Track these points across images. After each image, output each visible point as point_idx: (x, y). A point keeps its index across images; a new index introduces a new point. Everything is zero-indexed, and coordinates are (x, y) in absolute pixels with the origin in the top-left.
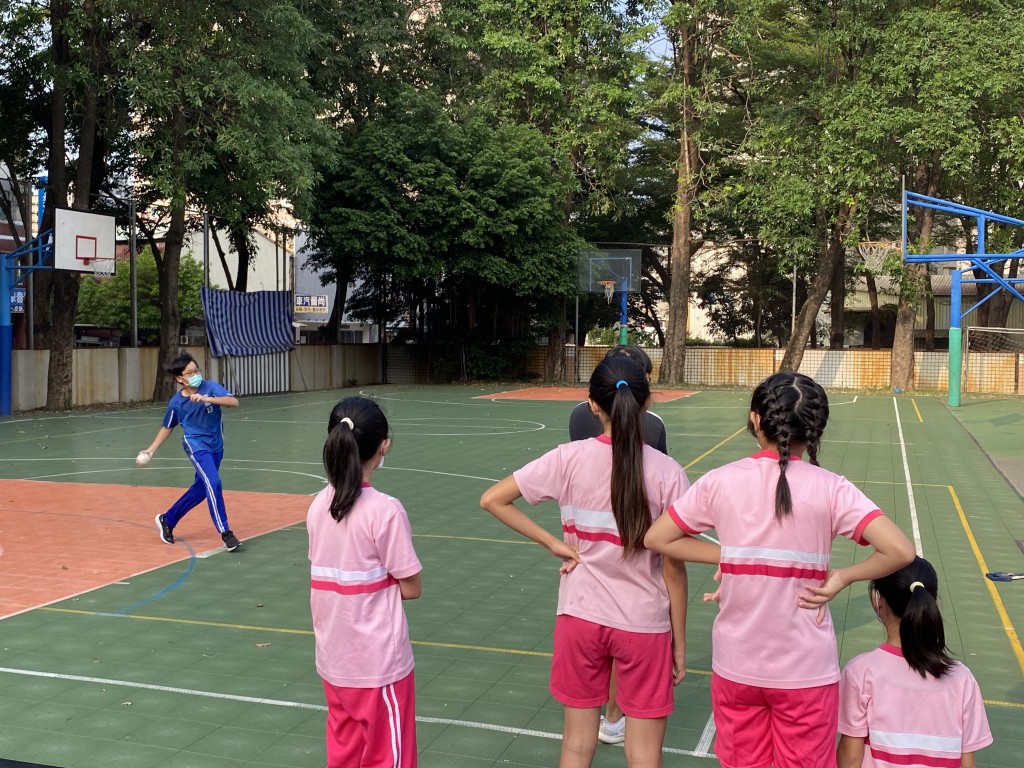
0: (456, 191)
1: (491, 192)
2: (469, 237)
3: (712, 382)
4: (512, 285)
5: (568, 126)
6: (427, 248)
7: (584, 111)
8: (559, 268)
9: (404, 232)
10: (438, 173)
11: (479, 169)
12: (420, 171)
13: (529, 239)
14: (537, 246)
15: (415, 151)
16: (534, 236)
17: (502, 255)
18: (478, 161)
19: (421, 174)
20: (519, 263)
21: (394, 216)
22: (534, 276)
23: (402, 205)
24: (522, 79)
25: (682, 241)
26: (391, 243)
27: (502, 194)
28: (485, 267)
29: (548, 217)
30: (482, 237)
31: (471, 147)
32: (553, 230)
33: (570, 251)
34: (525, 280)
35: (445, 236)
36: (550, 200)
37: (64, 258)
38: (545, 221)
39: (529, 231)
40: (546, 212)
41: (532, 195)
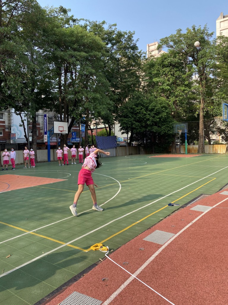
0: (145, 113)
1: (153, 112)
2: (148, 123)
3: (211, 152)
4: (160, 132)
5: (173, 97)
6: (140, 125)
7: (176, 93)
8: (170, 128)
9: (134, 122)
10: (142, 109)
11: (150, 108)
13: (162, 122)
14: (165, 123)
15: (137, 105)
16: (165, 121)
17: (157, 126)
18: (150, 106)
19: (138, 110)
20: (161, 127)
21: (133, 119)
22: (164, 130)
24: (161, 87)
25: (201, 120)
26: (132, 125)
27: (155, 112)
28: (153, 129)
29: (166, 117)
30: (151, 122)
31: (149, 103)
32: (168, 120)
33: (172, 124)
34: (162, 131)
35: (144, 122)
36: (166, 113)
37: (56, 131)
38: (165, 118)
39: (162, 120)
40: (165, 115)
41: (162, 112)
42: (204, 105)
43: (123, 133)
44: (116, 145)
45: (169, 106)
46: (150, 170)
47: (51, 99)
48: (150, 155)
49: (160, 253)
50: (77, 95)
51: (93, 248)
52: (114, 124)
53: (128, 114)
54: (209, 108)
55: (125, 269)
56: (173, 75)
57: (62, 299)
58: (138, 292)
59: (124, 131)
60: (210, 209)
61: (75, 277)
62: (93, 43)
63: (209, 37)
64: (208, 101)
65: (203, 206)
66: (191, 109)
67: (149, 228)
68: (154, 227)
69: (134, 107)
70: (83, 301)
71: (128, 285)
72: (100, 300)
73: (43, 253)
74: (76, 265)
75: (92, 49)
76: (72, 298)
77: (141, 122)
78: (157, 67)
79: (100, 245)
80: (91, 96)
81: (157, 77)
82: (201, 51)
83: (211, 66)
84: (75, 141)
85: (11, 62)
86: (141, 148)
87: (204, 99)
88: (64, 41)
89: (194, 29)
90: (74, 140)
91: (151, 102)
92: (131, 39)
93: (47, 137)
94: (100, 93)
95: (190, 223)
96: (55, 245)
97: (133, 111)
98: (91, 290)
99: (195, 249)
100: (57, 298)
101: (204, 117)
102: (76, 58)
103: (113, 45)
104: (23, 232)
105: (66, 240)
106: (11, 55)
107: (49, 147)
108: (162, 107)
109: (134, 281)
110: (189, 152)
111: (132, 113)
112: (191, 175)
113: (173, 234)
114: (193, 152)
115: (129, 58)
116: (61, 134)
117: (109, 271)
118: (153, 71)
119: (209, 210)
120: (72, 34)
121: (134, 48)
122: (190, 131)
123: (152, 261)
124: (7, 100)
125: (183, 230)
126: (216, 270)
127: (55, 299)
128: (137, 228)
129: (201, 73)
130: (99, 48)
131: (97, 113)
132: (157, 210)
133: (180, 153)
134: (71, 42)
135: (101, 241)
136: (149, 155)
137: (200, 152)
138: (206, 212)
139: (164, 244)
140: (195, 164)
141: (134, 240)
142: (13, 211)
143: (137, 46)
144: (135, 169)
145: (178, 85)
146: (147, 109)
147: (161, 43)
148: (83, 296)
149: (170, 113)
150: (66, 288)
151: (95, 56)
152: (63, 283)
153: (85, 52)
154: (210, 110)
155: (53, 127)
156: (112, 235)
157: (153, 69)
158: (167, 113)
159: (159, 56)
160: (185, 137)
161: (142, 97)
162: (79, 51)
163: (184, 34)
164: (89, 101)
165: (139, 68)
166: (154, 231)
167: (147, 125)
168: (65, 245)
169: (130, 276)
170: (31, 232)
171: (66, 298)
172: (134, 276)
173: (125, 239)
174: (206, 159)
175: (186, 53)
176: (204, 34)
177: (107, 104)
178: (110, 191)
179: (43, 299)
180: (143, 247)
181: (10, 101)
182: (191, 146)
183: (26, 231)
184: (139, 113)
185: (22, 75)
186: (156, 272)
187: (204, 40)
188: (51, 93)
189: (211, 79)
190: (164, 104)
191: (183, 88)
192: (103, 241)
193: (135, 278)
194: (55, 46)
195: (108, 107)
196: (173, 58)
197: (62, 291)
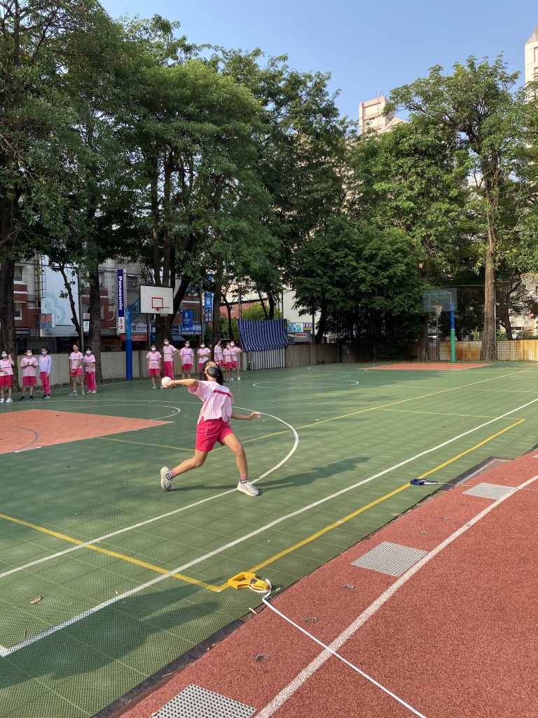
0: (355, 264)
1: (373, 263)
2: (363, 288)
3: (513, 358)
4: (391, 310)
5: (421, 228)
6: (343, 294)
7: (429, 218)
8: (416, 300)
9: (330, 287)
10: (347, 255)
11: (367, 252)
12: (336, 256)
13: (398, 287)
14: (402, 290)
15: (335, 247)
16: (401, 284)
17: (383, 295)
18: (367, 248)
19: (337, 257)
20: (392, 298)
21: (325, 279)
22: (401, 305)
23: (328, 274)
24: (394, 204)
25: (489, 282)
26: (324, 294)
27: (379, 264)
28: (374, 302)
29: (405, 274)
30: (370, 286)
31: (366, 242)
32: (411, 280)
33: (420, 291)
34: (395, 307)
35: (352, 287)
36: (405, 265)
37: (146, 308)
38: (403, 276)
39: (395, 281)
40: (402, 271)
41: (396, 263)
42: (496, 245)
43: (302, 313)
44: (285, 340)
45: (413, 247)
46: (367, 401)
47: (135, 234)
48: (367, 364)
49: (393, 597)
50: (193, 223)
51: (233, 583)
52: (281, 291)
53: (315, 268)
54: (508, 252)
55: (308, 634)
56: (421, 175)
57: (163, 703)
58: (340, 689)
59: (305, 308)
60: (511, 494)
61: (192, 650)
62: (231, 101)
63: (509, 85)
64: (506, 237)
65: (495, 486)
66: (465, 256)
67: (367, 537)
68: (377, 534)
69: (329, 250)
70: (212, 708)
71: (317, 670)
72: (251, 705)
73: (117, 592)
74: (194, 623)
75: (229, 116)
76: (186, 699)
77: (346, 287)
78: (383, 156)
79: (249, 575)
80: (226, 226)
81: (382, 179)
82: (488, 119)
83: (513, 154)
84: (190, 331)
85: (41, 147)
86: (345, 347)
87: (495, 231)
88: (164, 97)
89: (472, 66)
90: (187, 329)
91: (369, 238)
92: (321, 91)
93: (123, 322)
94: (248, 219)
95: (463, 525)
96: (145, 575)
97: (326, 260)
98: (231, 682)
99: (477, 587)
100: (150, 700)
101: (496, 274)
102: (191, 135)
103: (280, 104)
104: (70, 545)
105: (170, 563)
106: (40, 130)
107: (129, 346)
108: (396, 252)
109: (332, 661)
110: (460, 357)
111: (324, 265)
112: (464, 412)
113: (422, 552)
114: (469, 357)
115: (318, 136)
116: (158, 315)
117: (271, 637)
118: (375, 165)
119: (508, 495)
120: (182, 81)
121: (329, 111)
122: (461, 307)
123: (372, 616)
124: (32, 237)
125: (447, 541)
126: (526, 639)
127: (145, 702)
128: (337, 536)
129: (489, 169)
130: (246, 113)
131: (240, 266)
132: (385, 495)
133: (439, 360)
134: (180, 99)
135: (252, 567)
136: (364, 364)
137: (487, 356)
138: (502, 499)
139: (402, 575)
140: (472, 386)
141: (329, 566)
142: (46, 496)
143: (335, 106)
144: (330, 398)
145: (435, 199)
146: (359, 256)
147: (392, 98)
148: (212, 695)
149: (415, 265)
150: (171, 677)
151: (237, 132)
152: (163, 664)
153: (214, 122)
154: (511, 257)
155: (140, 299)
156: (279, 552)
157: (374, 160)
158: (407, 264)
159: (388, 131)
160: (450, 322)
161: (348, 229)
162: (200, 120)
163: (449, 79)
164: (223, 239)
165: (342, 159)
166: (376, 544)
167: (360, 293)
168: (167, 574)
169: (322, 649)
170: (88, 545)
171: (170, 699)
172: (330, 650)
173: (310, 562)
174: (500, 375)
175: (454, 122)
176: (496, 77)
177: (265, 243)
178: (273, 448)
179: (117, 701)
180: (352, 581)
181: (39, 239)
182: (465, 344)
183: (78, 542)
184: (340, 266)
185: (67, 178)
186: (383, 640)
187: (497, 91)
188: (133, 219)
189: (512, 184)
190: (401, 245)
191: (445, 206)
192: (257, 568)
193: (334, 655)
194: (143, 110)
195: (268, 252)
196: (422, 133)
197: (160, 682)
